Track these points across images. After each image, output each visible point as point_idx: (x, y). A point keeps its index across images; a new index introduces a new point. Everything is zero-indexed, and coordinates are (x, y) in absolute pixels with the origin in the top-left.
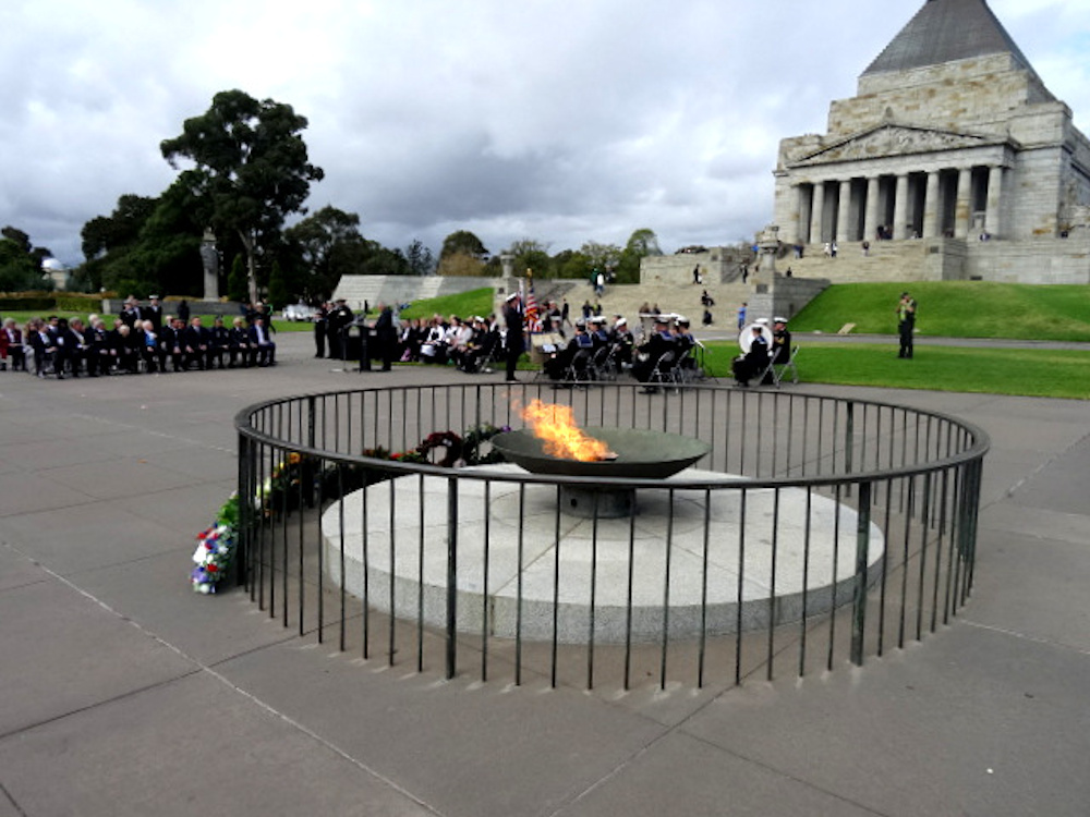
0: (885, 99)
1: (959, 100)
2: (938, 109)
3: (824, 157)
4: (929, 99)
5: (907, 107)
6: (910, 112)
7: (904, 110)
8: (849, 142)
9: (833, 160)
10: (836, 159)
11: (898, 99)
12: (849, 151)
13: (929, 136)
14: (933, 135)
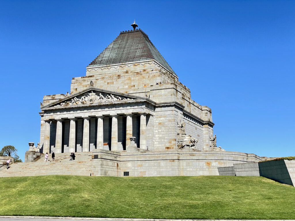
0: (97, 78)
1: (131, 81)
2: (122, 84)
3: (61, 105)
4: (118, 79)
5: (108, 83)
6: (109, 85)
7: (107, 84)
8: (73, 98)
9: (66, 107)
10: (67, 107)
11: (104, 79)
12: (73, 103)
13: (111, 97)
14: (113, 96)
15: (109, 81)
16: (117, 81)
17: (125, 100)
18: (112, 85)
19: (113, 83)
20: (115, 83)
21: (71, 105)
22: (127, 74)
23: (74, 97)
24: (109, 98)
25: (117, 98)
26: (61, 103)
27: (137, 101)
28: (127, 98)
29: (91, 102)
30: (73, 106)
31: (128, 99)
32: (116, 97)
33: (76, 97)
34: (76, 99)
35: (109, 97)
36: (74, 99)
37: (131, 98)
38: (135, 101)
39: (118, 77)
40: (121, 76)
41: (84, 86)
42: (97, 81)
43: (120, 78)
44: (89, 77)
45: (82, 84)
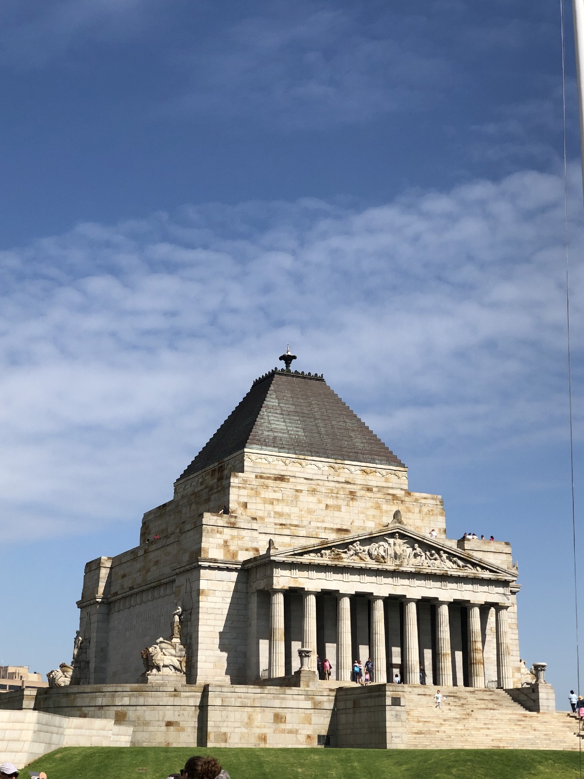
0: (298, 488)
1: (382, 512)
2: (362, 516)
3: (322, 556)
4: (351, 502)
5: (327, 506)
6: (329, 512)
7: (324, 509)
8: (352, 543)
9: (336, 563)
10: (340, 563)
11: (316, 493)
12: (353, 555)
13: (441, 556)
14: (445, 556)
15: (330, 502)
16: (348, 505)
17: (470, 571)
18: (337, 513)
19: (338, 508)
20: (343, 508)
21: (347, 559)
22: (369, 494)
23: (356, 541)
24: (435, 559)
25: (454, 562)
26: (323, 551)
27: (499, 577)
28: (474, 565)
29: (398, 562)
30: (354, 565)
31: (478, 568)
32: (451, 561)
33: (358, 542)
34: (358, 547)
35: (436, 556)
36: (355, 544)
37: (483, 568)
38: (494, 577)
39: (349, 496)
40: (358, 494)
41: (265, 501)
42: (298, 494)
43: (356, 500)
44: (276, 480)
45: (260, 494)
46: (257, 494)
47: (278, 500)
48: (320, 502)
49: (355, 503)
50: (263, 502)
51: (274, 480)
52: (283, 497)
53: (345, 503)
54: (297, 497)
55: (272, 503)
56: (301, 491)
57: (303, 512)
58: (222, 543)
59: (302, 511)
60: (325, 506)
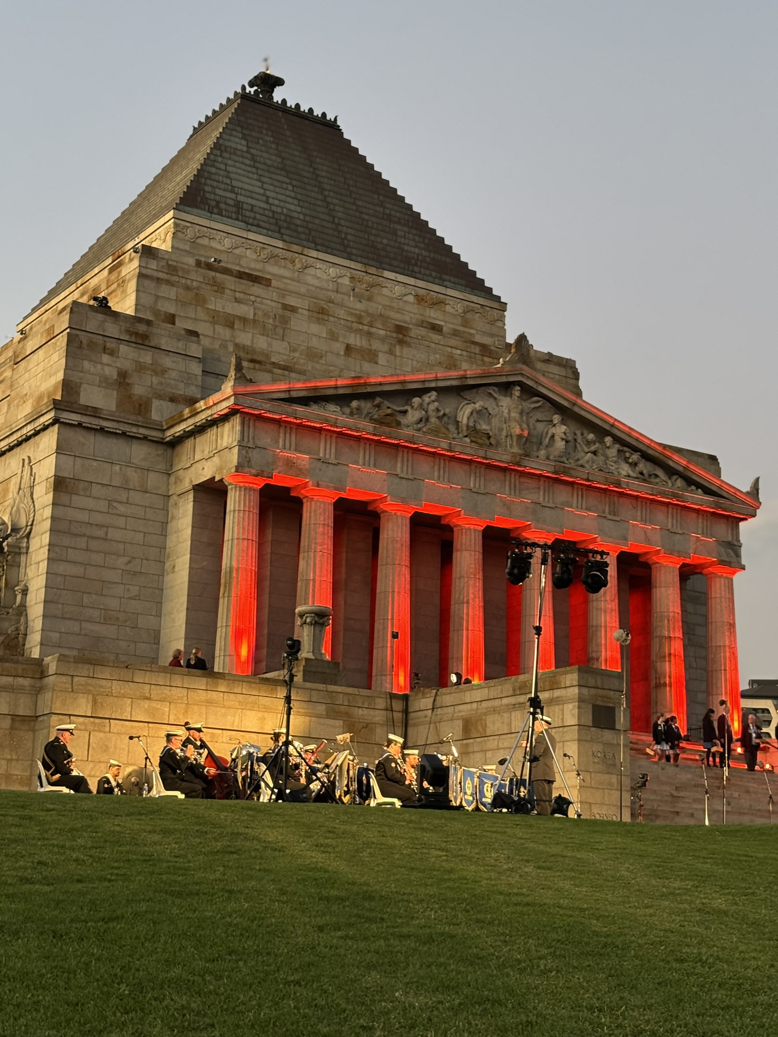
3: (351, 413)
6: (352, 360)
7: (342, 353)
11: (326, 317)
13: (606, 448)
14: (614, 448)
15: (355, 340)
16: (391, 352)
19: (372, 356)
20: (382, 359)
22: (436, 337)
23: (429, 390)
24: (596, 453)
26: (355, 403)
33: (434, 393)
35: (598, 445)
36: (426, 396)
39: (395, 335)
40: (412, 334)
41: (215, 318)
42: (288, 313)
43: (408, 345)
44: (240, 278)
45: (205, 301)
46: (200, 300)
47: (244, 320)
48: (333, 337)
49: (406, 350)
50: (211, 319)
51: (235, 277)
52: (255, 314)
53: (386, 348)
54: (285, 321)
55: (231, 326)
56: (293, 309)
57: (297, 355)
58: (115, 377)
59: (295, 350)
60: (343, 348)
